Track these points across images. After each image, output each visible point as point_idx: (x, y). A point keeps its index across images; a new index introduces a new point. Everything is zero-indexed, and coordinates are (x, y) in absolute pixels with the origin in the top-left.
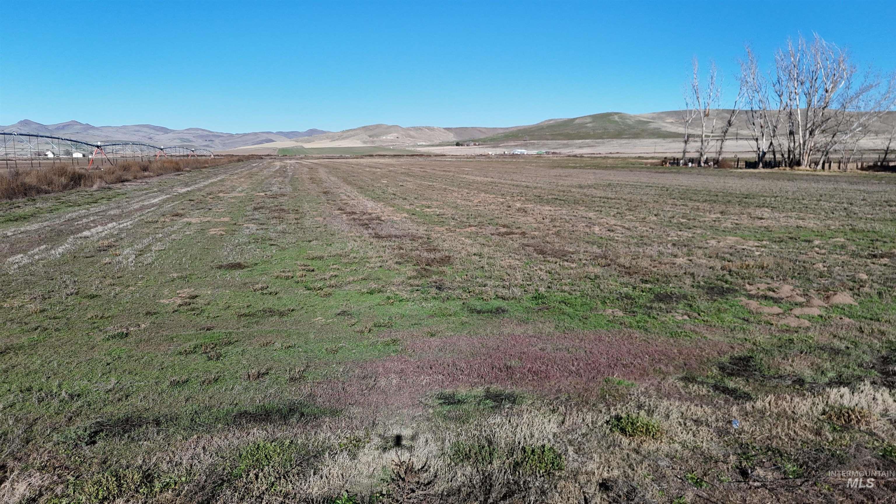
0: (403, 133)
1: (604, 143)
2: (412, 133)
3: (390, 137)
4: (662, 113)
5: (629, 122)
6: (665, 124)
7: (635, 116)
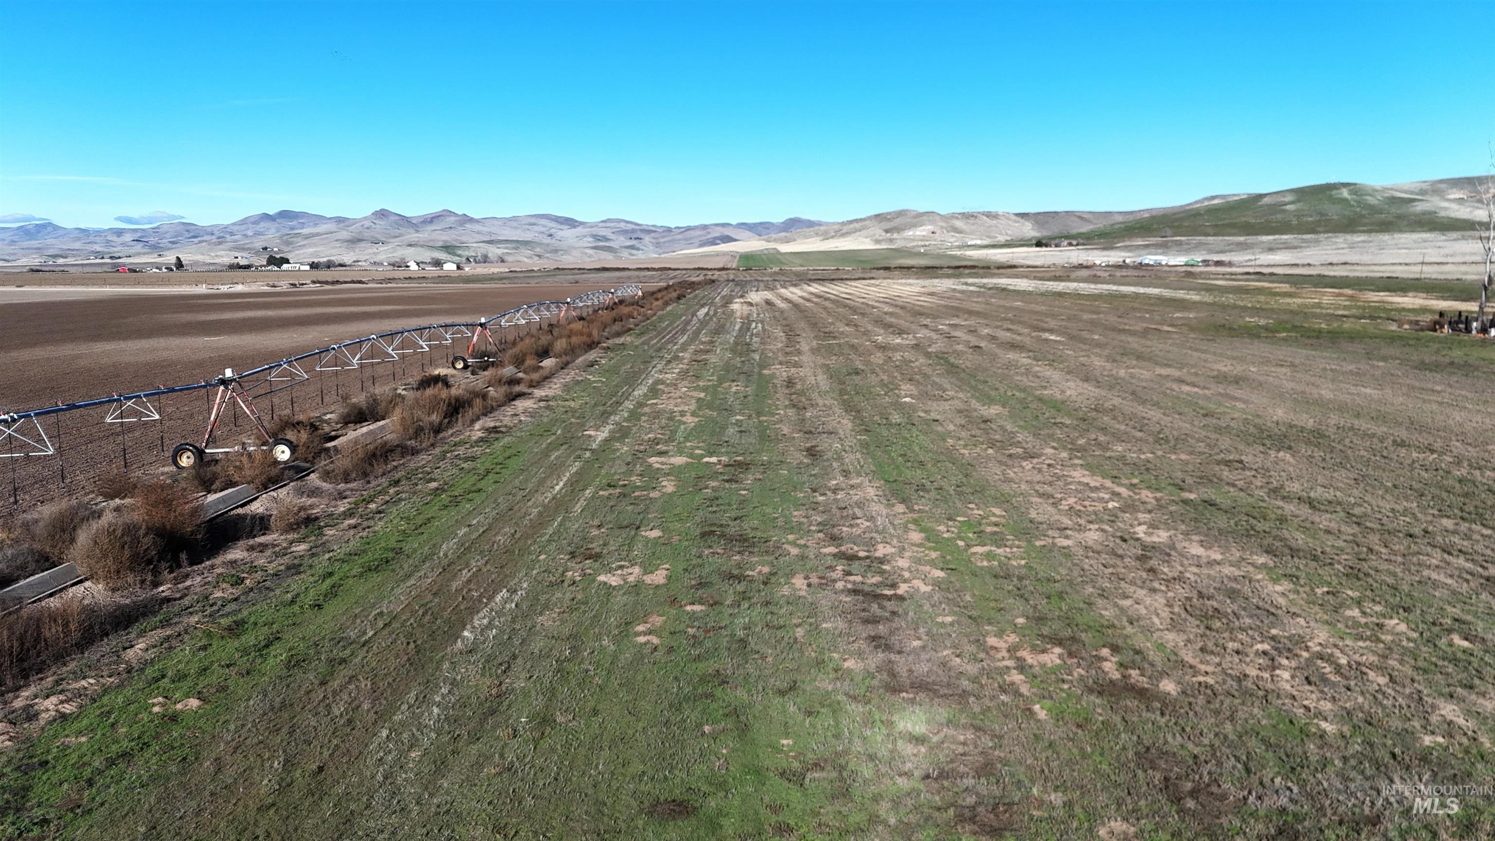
0: (944, 224)
1: (1317, 242)
2: (959, 224)
3: (921, 232)
4: (1441, 181)
5: (1370, 200)
6: (1445, 204)
7: (1385, 189)
